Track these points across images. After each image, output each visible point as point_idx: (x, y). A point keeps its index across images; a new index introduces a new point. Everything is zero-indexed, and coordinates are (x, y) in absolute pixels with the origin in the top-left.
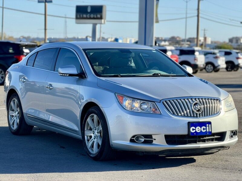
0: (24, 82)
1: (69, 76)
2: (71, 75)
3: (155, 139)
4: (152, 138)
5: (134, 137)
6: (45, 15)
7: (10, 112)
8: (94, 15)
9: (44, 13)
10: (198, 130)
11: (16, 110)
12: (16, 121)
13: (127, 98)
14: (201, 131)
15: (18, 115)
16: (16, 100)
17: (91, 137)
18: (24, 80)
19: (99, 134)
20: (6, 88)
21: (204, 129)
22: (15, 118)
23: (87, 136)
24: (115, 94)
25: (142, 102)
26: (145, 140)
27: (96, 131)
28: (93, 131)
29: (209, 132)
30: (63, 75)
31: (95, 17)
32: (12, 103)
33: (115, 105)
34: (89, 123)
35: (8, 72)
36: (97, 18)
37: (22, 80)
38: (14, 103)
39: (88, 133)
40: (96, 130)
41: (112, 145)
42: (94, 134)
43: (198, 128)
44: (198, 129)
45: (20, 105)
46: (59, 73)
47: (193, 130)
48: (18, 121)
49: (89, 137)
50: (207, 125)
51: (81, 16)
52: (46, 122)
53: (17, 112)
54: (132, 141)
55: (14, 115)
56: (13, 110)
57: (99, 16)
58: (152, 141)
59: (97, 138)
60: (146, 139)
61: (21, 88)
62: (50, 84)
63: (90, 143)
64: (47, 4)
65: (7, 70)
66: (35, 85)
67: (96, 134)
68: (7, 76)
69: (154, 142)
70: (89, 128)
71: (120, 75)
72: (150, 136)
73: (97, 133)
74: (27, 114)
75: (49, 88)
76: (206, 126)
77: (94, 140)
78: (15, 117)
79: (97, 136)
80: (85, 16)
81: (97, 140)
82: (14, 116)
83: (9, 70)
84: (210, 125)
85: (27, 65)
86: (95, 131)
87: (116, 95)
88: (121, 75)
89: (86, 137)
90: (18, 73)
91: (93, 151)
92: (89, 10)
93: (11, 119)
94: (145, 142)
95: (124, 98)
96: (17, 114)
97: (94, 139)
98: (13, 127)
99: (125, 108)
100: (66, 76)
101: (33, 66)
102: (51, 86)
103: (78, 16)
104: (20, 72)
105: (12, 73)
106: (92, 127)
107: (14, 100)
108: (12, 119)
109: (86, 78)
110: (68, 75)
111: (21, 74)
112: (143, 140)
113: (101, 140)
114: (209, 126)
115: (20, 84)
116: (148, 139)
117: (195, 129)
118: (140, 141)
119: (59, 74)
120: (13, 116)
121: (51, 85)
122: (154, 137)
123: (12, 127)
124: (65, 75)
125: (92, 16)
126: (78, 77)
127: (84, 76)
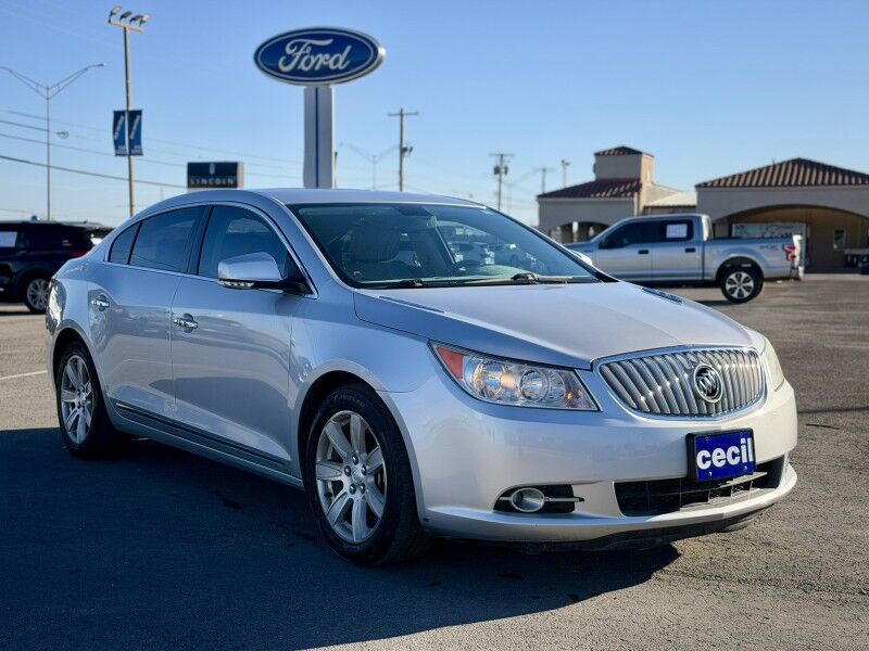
0: (102, 309)
1: (253, 287)
2: (259, 285)
3: (582, 500)
4: (572, 496)
5: (508, 493)
6: (130, 180)
7: (65, 393)
8: (221, 178)
9: (128, 177)
10: (719, 461)
11: (82, 389)
12: (84, 420)
13: (474, 359)
14: (727, 462)
15: (89, 402)
16: (81, 361)
17: (338, 485)
18: (104, 304)
19: (371, 479)
20: (51, 324)
21: (734, 455)
22: (80, 411)
23: (325, 482)
24: (430, 345)
25: (526, 371)
26: (546, 503)
27: (359, 467)
28: (345, 465)
29: (748, 463)
30: (235, 285)
31: (224, 182)
32: (69, 369)
33: (435, 383)
34: (332, 440)
35: (54, 281)
36: (227, 186)
37: (99, 303)
38: (76, 367)
39: (327, 473)
40: (356, 463)
41: (426, 520)
42: (349, 474)
43: (719, 454)
44: (719, 457)
45: (92, 375)
46: (221, 280)
47: (705, 460)
48: (89, 419)
49: (330, 486)
50: (743, 441)
51: (198, 181)
52: (175, 426)
53: (84, 395)
54: (501, 506)
55: (75, 401)
56: (73, 389)
57: (231, 181)
58: (571, 506)
59: (363, 492)
60: (551, 500)
61: (95, 324)
62: (187, 315)
63: (338, 506)
64: (132, 157)
65: (54, 277)
66: (125, 315)
67: (357, 478)
68: (54, 293)
69: (579, 509)
70: (329, 457)
71: (421, 282)
72: (565, 490)
73: (364, 473)
74: (115, 401)
75: (185, 325)
76: (739, 446)
77: (349, 496)
78: (79, 407)
79: (364, 485)
80: (204, 181)
81: (364, 498)
82: (77, 405)
83: (57, 276)
84: (749, 440)
85: (109, 260)
86: (353, 466)
87: (435, 347)
88: (423, 280)
89: (319, 483)
90: (85, 283)
91: (352, 533)
92: (212, 171)
93: (69, 412)
94: (548, 511)
95: (466, 359)
96: (84, 398)
97: (353, 492)
98: (75, 435)
99: (470, 391)
100: (245, 288)
101: (128, 263)
102: (192, 321)
103: (193, 183)
104: (89, 279)
105: (66, 283)
106: (343, 453)
107: (76, 361)
108: (72, 412)
109: (311, 293)
110: (249, 285)
111: (94, 286)
112: (540, 503)
113: (384, 500)
114: (746, 444)
115: (92, 315)
116: (559, 499)
117: (710, 459)
118: (530, 506)
119: (222, 283)
120: (73, 404)
121: (189, 317)
122: (577, 491)
123: (70, 434)
124: (242, 284)
125: (218, 181)
126: (281, 291)
127: (302, 286)
